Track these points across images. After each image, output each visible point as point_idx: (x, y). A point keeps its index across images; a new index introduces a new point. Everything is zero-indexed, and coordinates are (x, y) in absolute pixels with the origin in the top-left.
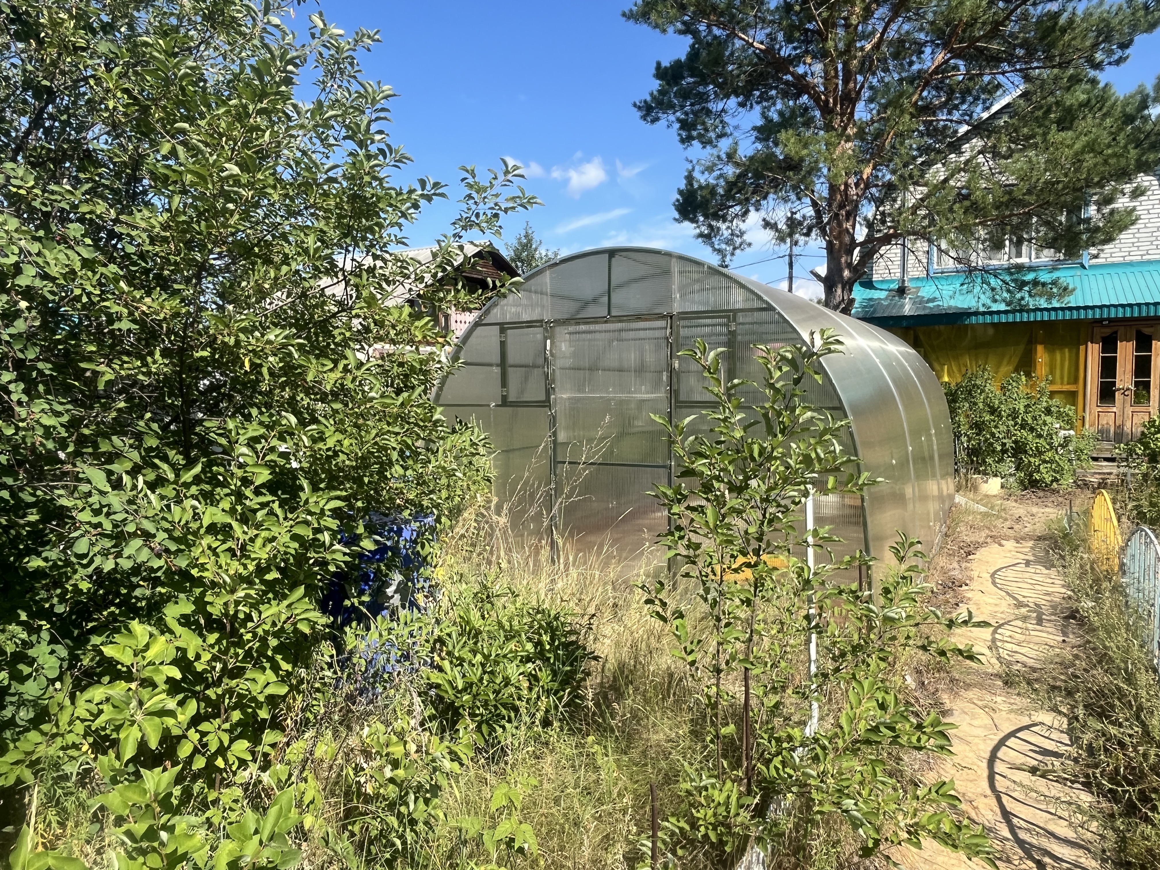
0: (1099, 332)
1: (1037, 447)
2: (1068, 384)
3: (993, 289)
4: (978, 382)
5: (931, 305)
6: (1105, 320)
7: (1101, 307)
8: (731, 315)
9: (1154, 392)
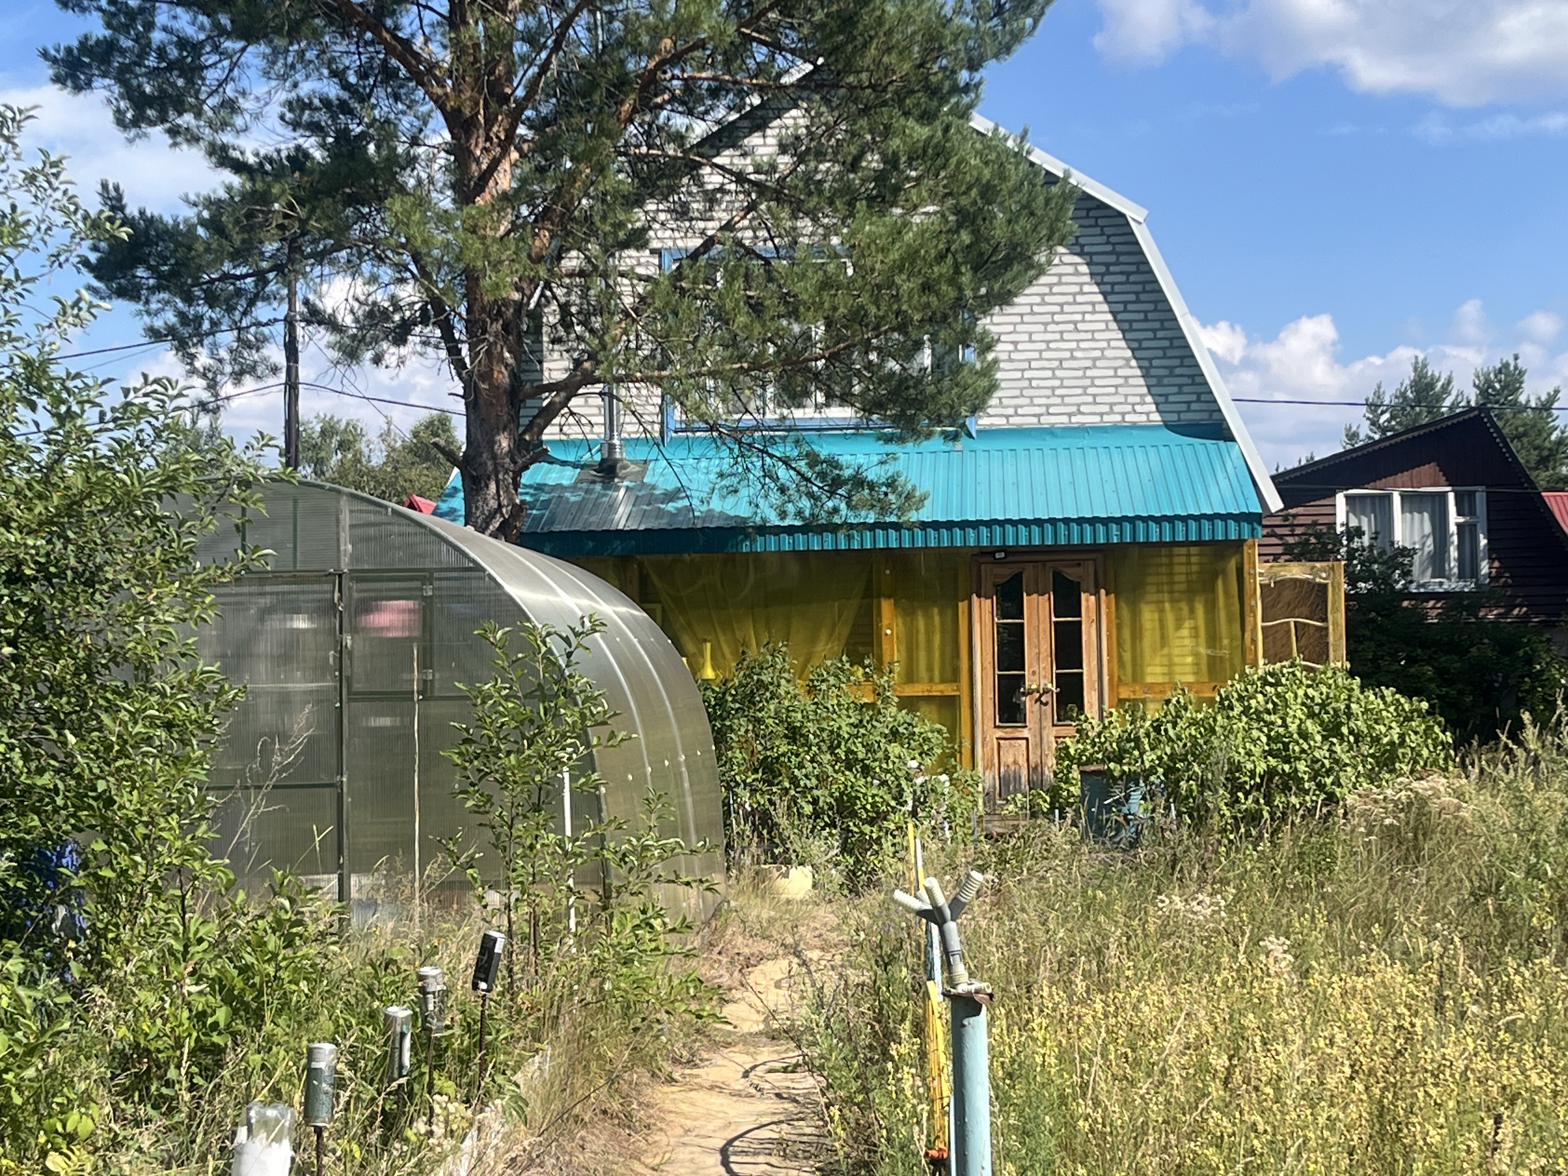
0: (993, 574)
1: (873, 805)
2: (942, 681)
3: (783, 490)
4: (766, 678)
5: (671, 507)
6: (1000, 549)
7: (990, 524)
8: (426, 577)
9: (1090, 697)
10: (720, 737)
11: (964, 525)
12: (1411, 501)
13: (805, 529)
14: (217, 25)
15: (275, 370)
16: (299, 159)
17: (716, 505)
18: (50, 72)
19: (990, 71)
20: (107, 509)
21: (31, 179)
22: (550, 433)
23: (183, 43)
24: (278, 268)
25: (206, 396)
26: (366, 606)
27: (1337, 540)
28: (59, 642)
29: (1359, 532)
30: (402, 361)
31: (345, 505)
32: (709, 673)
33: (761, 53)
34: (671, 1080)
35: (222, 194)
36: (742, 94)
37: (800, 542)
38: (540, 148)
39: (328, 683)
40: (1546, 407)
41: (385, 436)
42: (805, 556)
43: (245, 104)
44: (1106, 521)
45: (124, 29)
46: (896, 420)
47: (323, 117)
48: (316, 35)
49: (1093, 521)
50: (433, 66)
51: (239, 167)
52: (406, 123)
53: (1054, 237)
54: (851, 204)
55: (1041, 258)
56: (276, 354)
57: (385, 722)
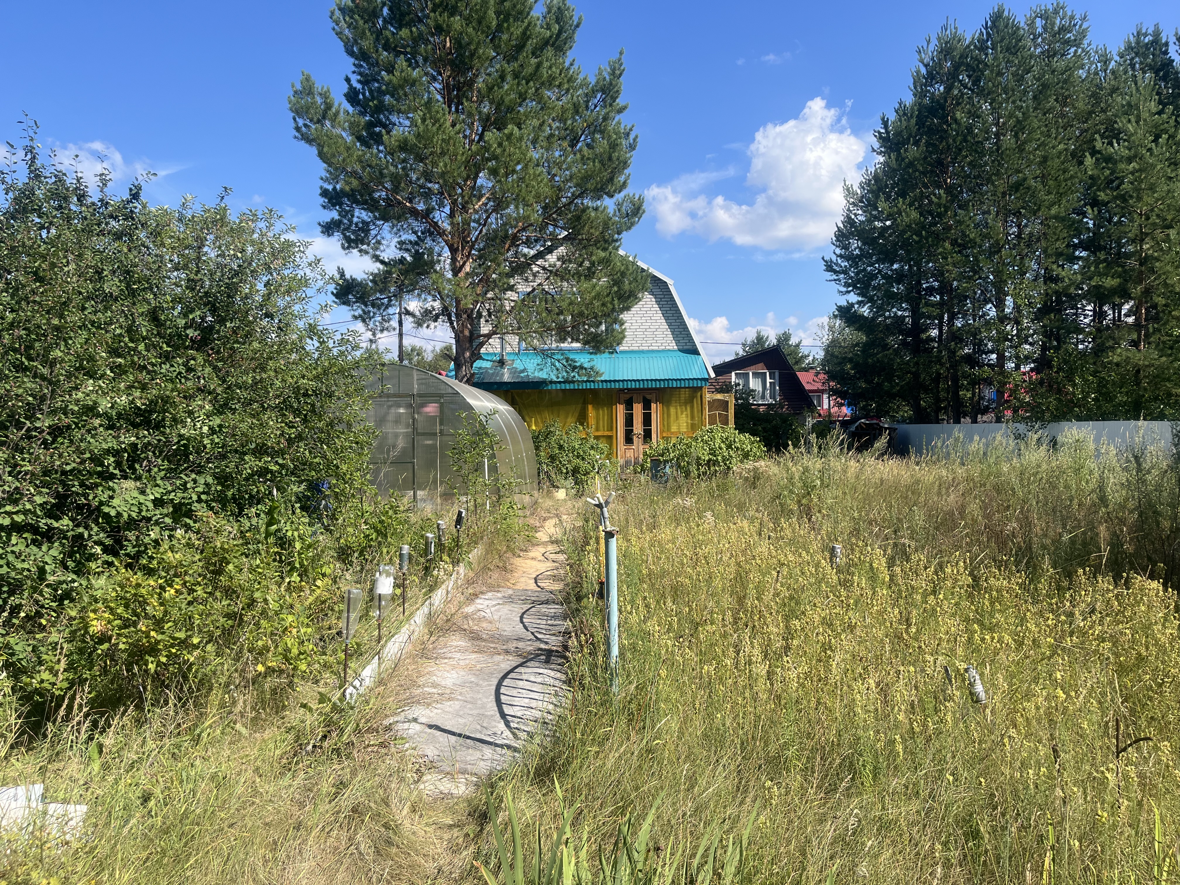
0: (624, 397)
1: (585, 470)
2: (608, 431)
3: (557, 369)
4: (552, 430)
5: (522, 375)
6: (626, 389)
7: (623, 381)
8: (441, 396)
9: (654, 436)
10: (537, 448)
11: (615, 381)
12: (755, 375)
13: (564, 382)
14: (375, 217)
15: (394, 329)
16: (402, 260)
17: (536, 374)
18: (319, 229)
19: (624, 235)
20: (337, 373)
21: (310, 265)
22: (483, 350)
23: (363, 222)
24: (395, 296)
25: (371, 337)
26: (423, 405)
27: (732, 387)
28: (321, 416)
29: (739, 384)
30: (435, 327)
31: (415, 373)
32: (534, 428)
33: (551, 228)
34: (519, 556)
35: (376, 271)
36: (545, 241)
37: (563, 386)
38: (480, 257)
39: (410, 430)
40: (798, 345)
41: (433, 351)
42: (564, 391)
43: (383, 242)
44: (660, 380)
45: (345, 217)
46: (593, 347)
47: (409, 247)
48: (406, 219)
49: (656, 380)
50: (444, 231)
51: (382, 262)
52: (437, 249)
53: (644, 289)
54: (579, 277)
55: (640, 295)
56: (394, 323)
57: (430, 442)
